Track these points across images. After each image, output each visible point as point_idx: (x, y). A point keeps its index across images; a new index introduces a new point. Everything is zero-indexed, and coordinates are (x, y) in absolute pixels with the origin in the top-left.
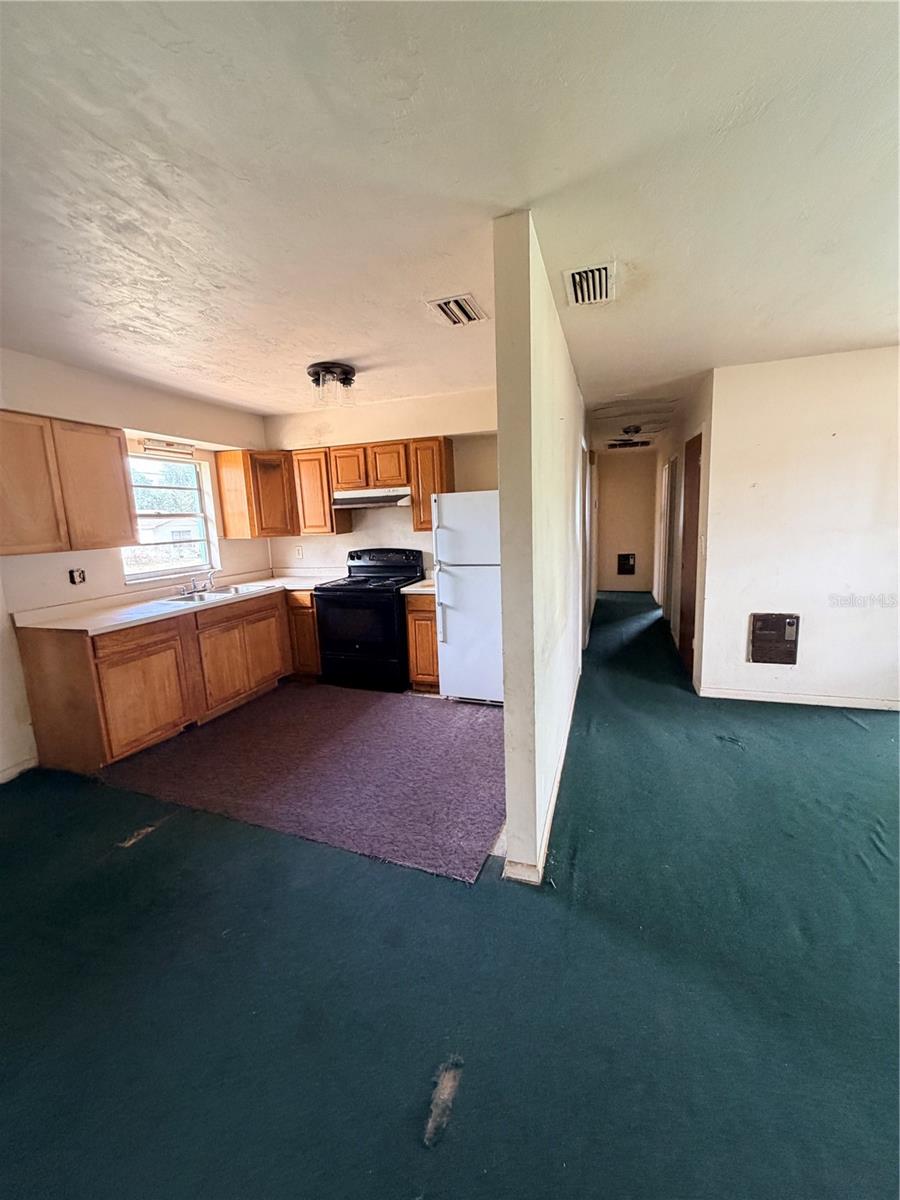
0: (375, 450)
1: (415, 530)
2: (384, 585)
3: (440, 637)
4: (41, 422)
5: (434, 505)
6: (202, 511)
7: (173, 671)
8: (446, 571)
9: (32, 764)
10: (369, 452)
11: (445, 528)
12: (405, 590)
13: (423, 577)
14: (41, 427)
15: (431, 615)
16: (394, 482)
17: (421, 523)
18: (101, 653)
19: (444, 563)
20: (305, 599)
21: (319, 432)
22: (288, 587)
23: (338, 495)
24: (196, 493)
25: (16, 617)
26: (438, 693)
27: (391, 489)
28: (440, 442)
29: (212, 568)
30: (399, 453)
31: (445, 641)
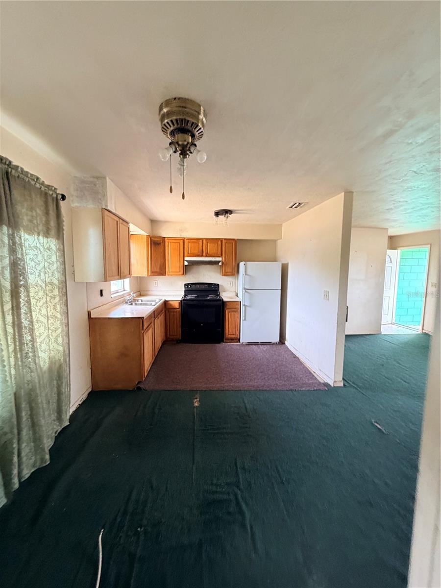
0: (208, 241)
1: (223, 276)
3: (242, 318)
4: (117, 219)
5: (242, 266)
8: (247, 292)
10: (205, 242)
11: (248, 275)
14: (117, 222)
16: (215, 255)
17: (226, 272)
18: (144, 328)
19: (247, 289)
23: (187, 259)
26: (239, 342)
27: (214, 258)
28: (236, 241)
30: (218, 244)
31: (245, 320)
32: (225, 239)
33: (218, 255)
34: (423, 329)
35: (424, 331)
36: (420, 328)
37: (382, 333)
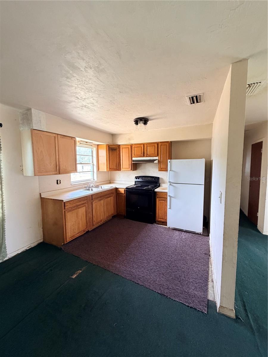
0: (148, 145)
1: (159, 171)
3: (168, 207)
4: (55, 135)
6: (92, 162)
7: (85, 213)
8: (171, 185)
9: (42, 241)
10: (145, 146)
11: (172, 171)
12: (156, 190)
14: (55, 137)
15: (165, 199)
16: (153, 155)
18: (66, 208)
19: (171, 182)
20: (122, 191)
21: (129, 139)
22: (117, 187)
23: (134, 159)
24: (91, 157)
25: (42, 194)
26: (166, 225)
27: (152, 158)
28: (169, 143)
29: (94, 180)
30: (155, 146)
32: (161, 142)
33: (155, 155)
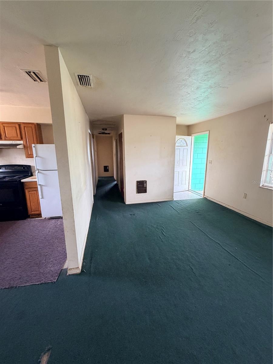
0: (4, 125)
1: (26, 158)
2: (14, 179)
3: (40, 197)
5: (34, 149)
8: (41, 173)
11: (39, 157)
12: (23, 180)
13: (32, 175)
15: (36, 189)
17: (29, 155)
19: (40, 170)
26: (41, 217)
27: (14, 141)
28: (35, 125)
30: (16, 127)
31: (42, 198)
32: (24, 123)
33: (18, 139)
34: (204, 195)
35: (205, 196)
36: (202, 192)
37: (174, 200)
